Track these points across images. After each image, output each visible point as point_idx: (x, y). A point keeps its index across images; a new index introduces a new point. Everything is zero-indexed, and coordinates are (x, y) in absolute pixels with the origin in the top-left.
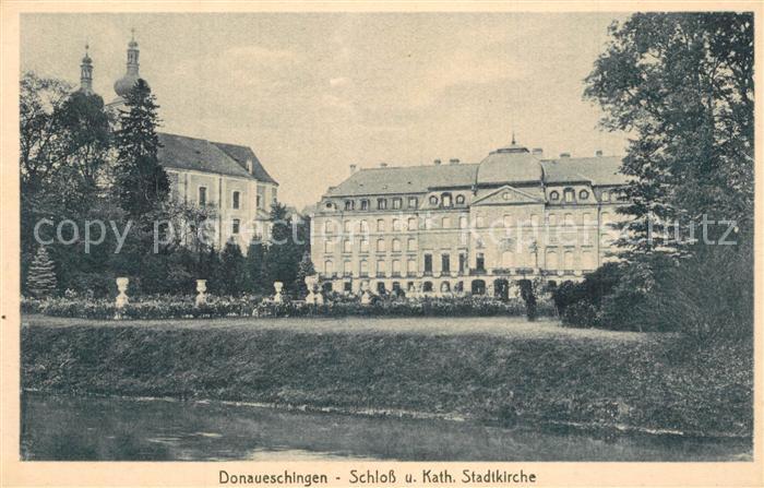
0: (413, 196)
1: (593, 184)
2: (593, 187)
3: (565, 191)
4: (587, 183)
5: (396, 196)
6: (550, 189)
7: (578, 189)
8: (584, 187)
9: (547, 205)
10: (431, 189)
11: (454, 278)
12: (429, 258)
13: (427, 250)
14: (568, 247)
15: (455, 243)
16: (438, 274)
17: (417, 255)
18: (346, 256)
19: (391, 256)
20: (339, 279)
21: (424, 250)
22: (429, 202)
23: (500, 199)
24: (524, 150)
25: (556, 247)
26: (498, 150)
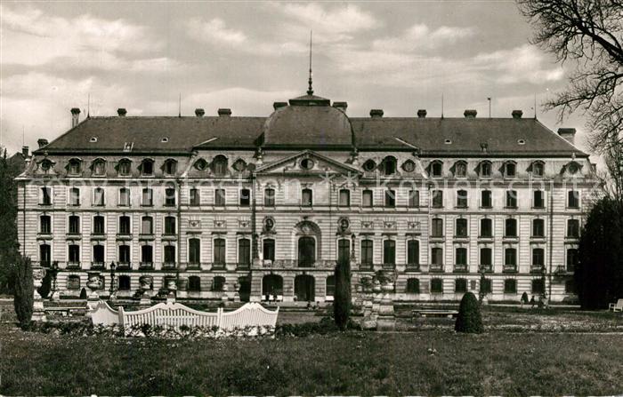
0: (171, 158)
1: (421, 153)
2: (422, 157)
3: (385, 161)
4: (413, 152)
5: (148, 158)
6: (364, 158)
7: (402, 159)
8: (410, 157)
9: (362, 178)
10: (199, 150)
11: (230, 272)
12: (195, 245)
13: (192, 233)
14: (388, 235)
15: (233, 223)
16: (209, 267)
17: (179, 241)
18: (72, 240)
19: (140, 240)
20: (61, 270)
21: (187, 233)
22: (195, 165)
23: (298, 168)
24: (326, 103)
25: (373, 234)
26: (290, 101)
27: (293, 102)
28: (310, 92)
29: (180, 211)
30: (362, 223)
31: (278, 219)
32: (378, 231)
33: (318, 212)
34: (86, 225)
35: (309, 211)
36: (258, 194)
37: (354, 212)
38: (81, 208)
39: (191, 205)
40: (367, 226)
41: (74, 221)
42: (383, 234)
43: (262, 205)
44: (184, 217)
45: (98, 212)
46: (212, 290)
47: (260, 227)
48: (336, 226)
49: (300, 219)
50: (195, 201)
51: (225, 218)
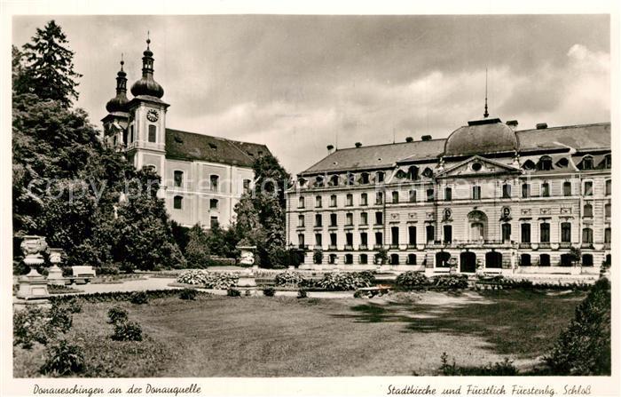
0: (381, 171)
1: (574, 151)
2: (575, 155)
3: (541, 160)
4: (566, 151)
5: (365, 172)
6: (524, 159)
7: (556, 157)
10: (399, 164)
11: (420, 251)
12: (395, 231)
13: (394, 223)
14: (544, 219)
15: (422, 216)
16: (405, 247)
17: (384, 228)
18: (317, 230)
19: (360, 229)
20: (311, 251)
21: (390, 223)
22: (396, 176)
23: (469, 170)
24: (497, 121)
25: (531, 219)
26: (469, 123)
27: (471, 124)
28: (486, 115)
29: (385, 208)
30: (522, 210)
31: (454, 210)
32: (535, 216)
33: (485, 203)
34: (326, 221)
35: (478, 203)
36: (440, 193)
37: (514, 202)
38: (323, 209)
39: (394, 203)
40: (525, 212)
41: (319, 218)
42: (539, 219)
43: (442, 200)
44: (388, 212)
45: (332, 211)
46: (407, 264)
47: (440, 217)
48: (500, 214)
49: (471, 209)
50: (396, 201)
51: (416, 211)
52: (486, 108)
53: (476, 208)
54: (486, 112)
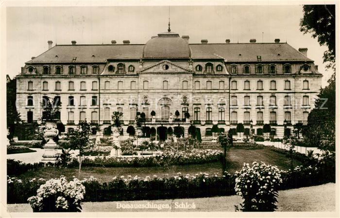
0: (96, 65)
1: (226, 61)
2: (226, 63)
3: (207, 65)
4: (222, 60)
5: (84, 65)
6: (196, 64)
7: (216, 64)
8: (220, 63)
9: (194, 75)
10: (110, 61)
12: (107, 110)
13: (106, 104)
14: (208, 104)
15: (128, 100)
17: (99, 109)
19: (79, 108)
21: (104, 104)
22: (108, 69)
23: (161, 69)
24: (177, 35)
25: (200, 104)
26: (158, 35)
27: (160, 35)
28: (169, 30)
29: (100, 93)
30: (195, 98)
31: (150, 96)
32: (203, 103)
33: (171, 92)
35: (167, 92)
36: (141, 84)
37: (190, 92)
39: (106, 90)
40: (197, 100)
42: (205, 104)
43: (142, 89)
44: (102, 96)
47: (141, 101)
48: (181, 100)
49: (162, 96)
51: (123, 97)
52: (169, 25)
53: (165, 96)
54: (169, 28)
